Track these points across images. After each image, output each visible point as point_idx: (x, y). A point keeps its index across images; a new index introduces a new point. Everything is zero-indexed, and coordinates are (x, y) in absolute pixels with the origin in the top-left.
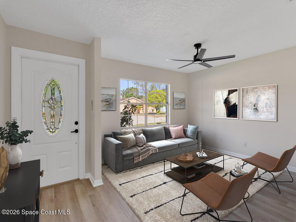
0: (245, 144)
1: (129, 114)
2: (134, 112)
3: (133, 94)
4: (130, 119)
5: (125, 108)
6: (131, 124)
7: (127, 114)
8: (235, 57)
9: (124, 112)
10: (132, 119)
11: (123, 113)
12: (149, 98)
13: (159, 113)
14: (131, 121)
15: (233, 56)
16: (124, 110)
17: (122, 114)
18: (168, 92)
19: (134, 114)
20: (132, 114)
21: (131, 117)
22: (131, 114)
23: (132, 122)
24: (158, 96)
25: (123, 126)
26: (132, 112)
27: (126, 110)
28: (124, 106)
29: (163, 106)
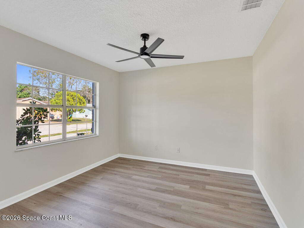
0: (179, 150)
1: (33, 123)
2: (43, 119)
3: (29, 94)
4: (36, 130)
5: (26, 113)
6: (37, 139)
7: (30, 123)
8: (183, 58)
9: (23, 119)
10: (38, 130)
11: (21, 122)
12: (56, 101)
13: (71, 119)
14: (36, 133)
15: (182, 57)
16: (22, 115)
17: (19, 122)
18: (96, 92)
19: (44, 122)
20: (40, 123)
21: (37, 127)
22: (37, 123)
23: (38, 135)
24: (69, 98)
25: (21, 144)
26: (40, 119)
27: (28, 117)
28: (24, 109)
29: (76, 111)
